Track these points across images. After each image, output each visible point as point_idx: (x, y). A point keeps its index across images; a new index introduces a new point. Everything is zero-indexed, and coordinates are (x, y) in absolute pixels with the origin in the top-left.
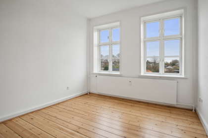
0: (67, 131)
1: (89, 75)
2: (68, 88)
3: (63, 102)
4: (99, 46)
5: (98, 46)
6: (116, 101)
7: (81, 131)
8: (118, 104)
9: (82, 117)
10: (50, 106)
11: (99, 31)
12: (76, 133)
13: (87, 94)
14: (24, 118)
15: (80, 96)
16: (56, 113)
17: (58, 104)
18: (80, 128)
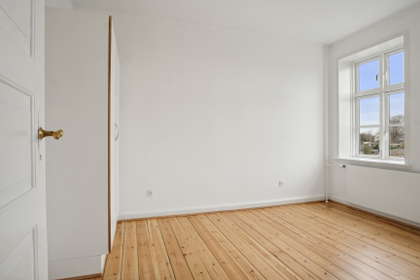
0: (259, 250)
1: (329, 163)
2: (280, 183)
3: (271, 207)
4: (355, 99)
5: (351, 100)
6: (387, 227)
7: (281, 256)
8: (392, 234)
9: (295, 239)
10: (249, 209)
11: (355, 65)
12: (274, 258)
13: (323, 202)
14: (211, 217)
15: (307, 203)
16: (255, 221)
17: (263, 208)
18: (282, 251)
